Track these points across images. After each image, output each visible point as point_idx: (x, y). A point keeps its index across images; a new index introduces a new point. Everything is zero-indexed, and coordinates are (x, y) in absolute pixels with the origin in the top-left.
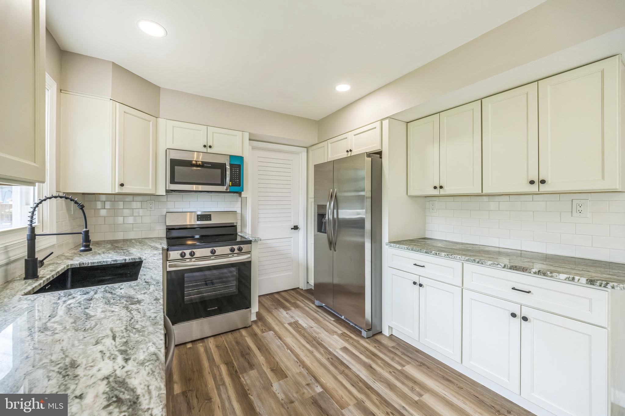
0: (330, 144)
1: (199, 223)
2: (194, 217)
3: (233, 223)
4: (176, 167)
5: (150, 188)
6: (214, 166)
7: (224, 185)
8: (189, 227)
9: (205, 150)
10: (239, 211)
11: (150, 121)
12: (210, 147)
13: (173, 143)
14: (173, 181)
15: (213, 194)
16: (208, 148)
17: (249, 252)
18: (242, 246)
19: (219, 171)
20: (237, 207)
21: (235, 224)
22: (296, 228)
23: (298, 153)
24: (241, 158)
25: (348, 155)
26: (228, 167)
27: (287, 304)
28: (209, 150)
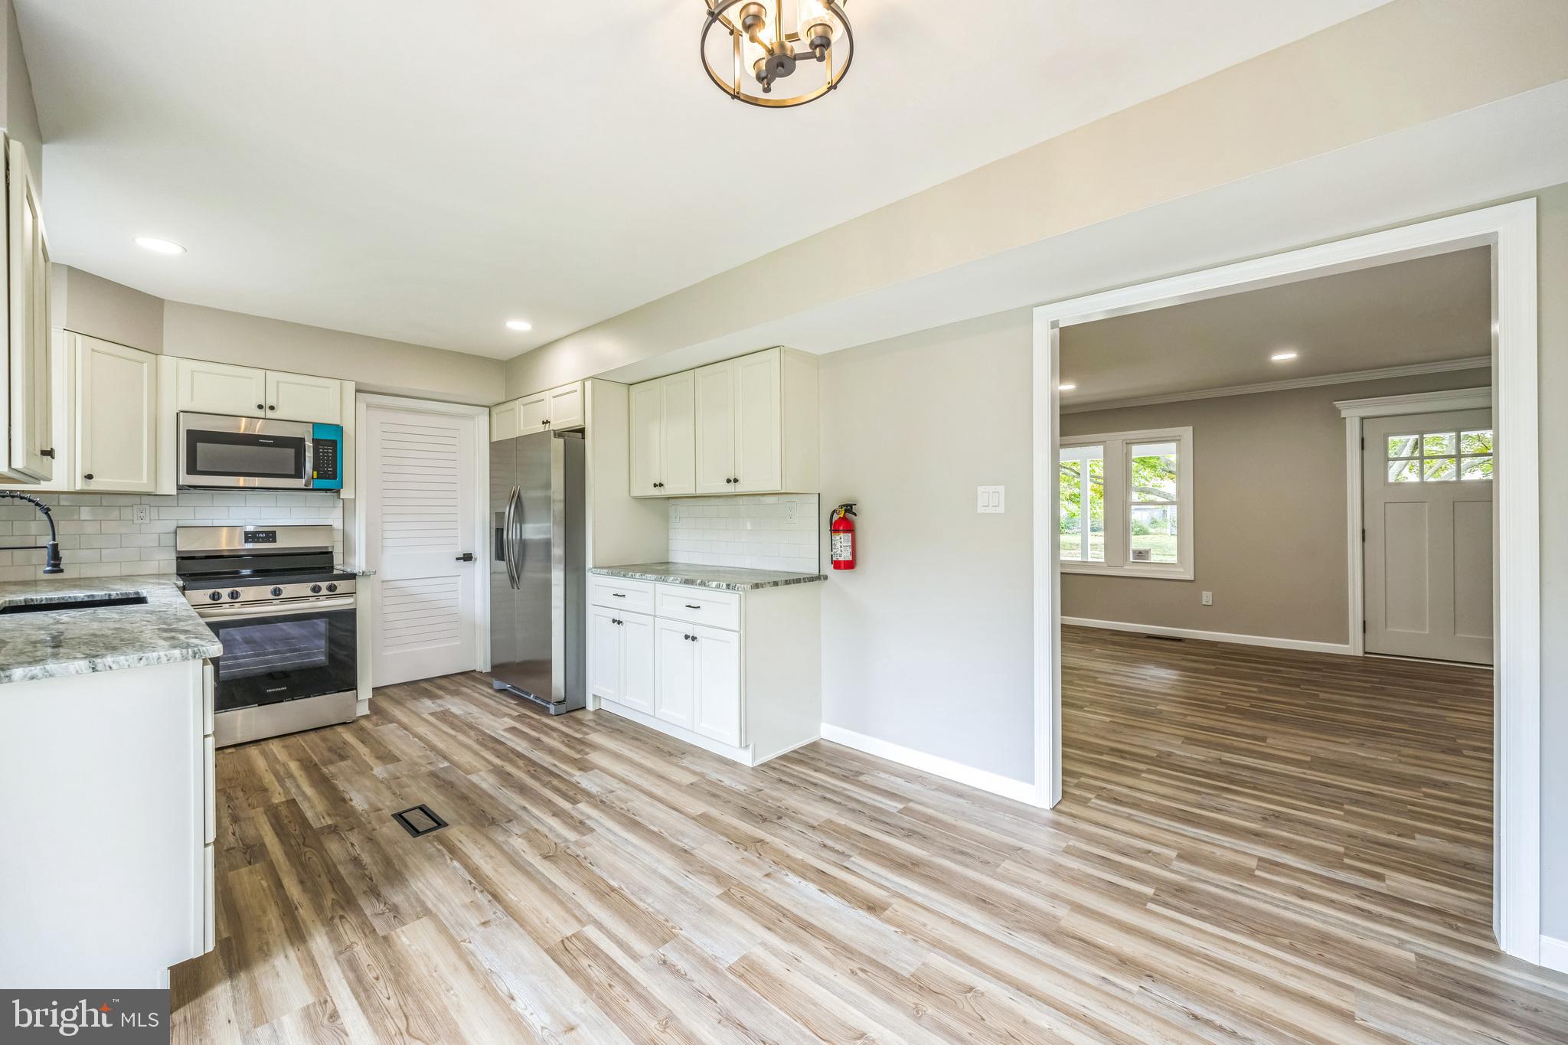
0: (522, 407)
1: (250, 546)
2: (239, 537)
3: (327, 547)
4: (199, 445)
5: (145, 481)
6: (280, 442)
7: (302, 478)
8: (226, 554)
9: (260, 413)
10: (337, 524)
11: (143, 363)
12: (272, 408)
13: (192, 400)
14: (192, 470)
15: (280, 493)
16: (267, 409)
17: (351, 594)
18: (335, 583)
19: (291, 452)
20: (334, 519)
21: (330, 550)
22: (468, 557)
23: (471, 417)
24: (339, 429)
25: (545, 428)
26: (309, 444)
27: (440, 693)
28: (270, 414)
